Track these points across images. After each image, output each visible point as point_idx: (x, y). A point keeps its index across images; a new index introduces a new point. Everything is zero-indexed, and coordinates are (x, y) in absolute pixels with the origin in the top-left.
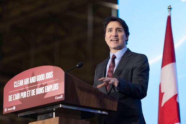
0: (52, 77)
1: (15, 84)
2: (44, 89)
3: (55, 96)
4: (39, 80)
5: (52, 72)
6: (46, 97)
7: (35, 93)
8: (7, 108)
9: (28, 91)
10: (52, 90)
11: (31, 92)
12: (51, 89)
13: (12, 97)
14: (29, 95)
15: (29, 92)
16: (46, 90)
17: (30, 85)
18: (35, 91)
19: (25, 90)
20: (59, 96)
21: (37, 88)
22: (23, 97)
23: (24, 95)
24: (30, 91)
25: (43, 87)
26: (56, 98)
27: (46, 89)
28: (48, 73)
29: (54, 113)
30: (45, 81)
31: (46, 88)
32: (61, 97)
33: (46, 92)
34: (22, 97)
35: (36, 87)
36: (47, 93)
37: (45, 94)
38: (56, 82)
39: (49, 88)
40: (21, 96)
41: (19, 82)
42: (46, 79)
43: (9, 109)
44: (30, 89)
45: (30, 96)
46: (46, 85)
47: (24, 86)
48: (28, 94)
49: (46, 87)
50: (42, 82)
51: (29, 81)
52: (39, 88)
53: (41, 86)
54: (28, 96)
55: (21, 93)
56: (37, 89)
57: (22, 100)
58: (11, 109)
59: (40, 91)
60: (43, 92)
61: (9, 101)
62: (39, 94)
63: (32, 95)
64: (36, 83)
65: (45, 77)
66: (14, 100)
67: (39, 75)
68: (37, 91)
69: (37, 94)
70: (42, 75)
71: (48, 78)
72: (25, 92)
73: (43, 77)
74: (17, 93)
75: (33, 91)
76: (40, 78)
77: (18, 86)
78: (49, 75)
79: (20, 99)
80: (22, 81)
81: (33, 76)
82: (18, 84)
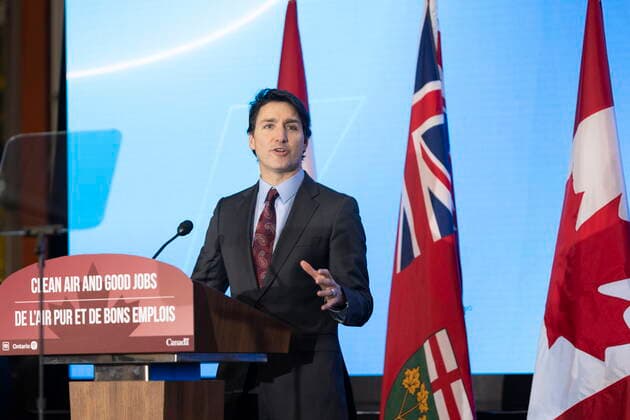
0: (154, 287)
1: (36, 285)
2: (130, 314)
3: (165, 338)
4: (114, 289)
5: (154, 275)
6: (136, 334)
7: (101, 319)
8: (12, 342)
9: (77, 311)
10: (156, 320)
11: (87, 314)
12: (152, 318)
13: (27, 315)
14: (80, 320)
15: (80, 313)
16: (137, 318)
17: (82, 294)
18: (101, 313)
19: (66, 306)
20: (180, 338)
21: (106, 307)
22: (63, 323)
23: (65, 317)
24: (84, 311)
25: (127, 309)
26: (170, 342)
27: (134, 315)
28: (141, 275)
29: (147, 367)
30: (131, 292)
31: (137, 311)
32: (186, 342)
33: (135, 321)
34: (58, 321)
35: (104, 305)
36: (138, 324)
37: (133, 326)
38: (167, 303)
39: (143, 315)
40: (56, 318)
41: (47, 282)
42: (135, 288)
43: (16, 347)
44: (87, 306)
45: (84, 322)
46: (136, 304)
47: (65, 295)
48: (77, 316)
49: (134, 309)
50: (122, 293)
51: (81, 284)
52: (114, 309)
53: (120, 304)
54: (77, 323)
55: (56, 311)
56: (105, 309)
57: (57, 328)
58: (23, 347)
59: (116, 315)
60: (127, 321)
61: (17, 324)
62: (114, 322)
63: (91, 322)
64: (104, 293)
65: (133, 284)
66: (32, 324)
67: (114, 276)
68: (106, 315)
69: (106, 322)
70: (120, 276)
71: (141, 288)
72: (70, 311)
73: (124, 281)
74: (40, 307)
75: (94, 311)
76: (117, 282)
77: (45, 291)
78: (146, 281)
79: (52, 327)
80: (58, 280)
81: (93, 273)
82: (45, 285)
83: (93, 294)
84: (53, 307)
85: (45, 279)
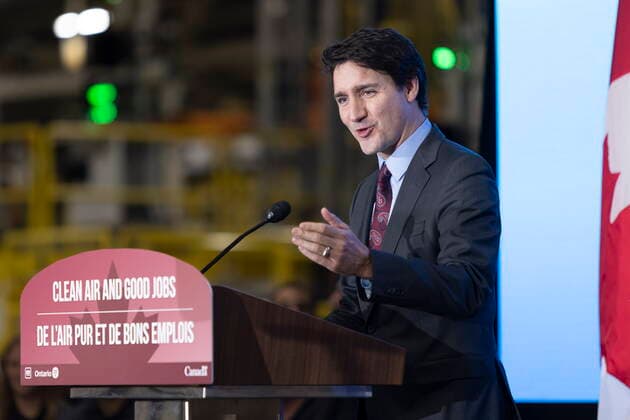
0: (173, 295)
1: (57, 291)
2: (149, 331)
3: (184, 365)
4: (134, 297)
5: (173, 278)
6: (155, 359)
7: (121, 338)
8: (35, 368)
9: (98, 326)
10: (175, 341)
11: (107, 329)
12: (171, 337)
13: (48, 331)
14: (100, 338)
15: (100, 330)
16: (156, 337)
17: (103, 304)
18: (121, 330)
19: (87, 320)
20: (197, 366)
21: (125, 322)
22: (83, 343)
23: (86, 334)
24: (104, 326)
25: (146, 325)
26: (188, 372)
27: (154, 333)
28: (159, 278)
29: (187, 404)
30: (151, 301)
31: (156, 328)
32: (203, 372)
33: (154, 342)
34: (79, 339)
35: (122, 319)
36: (157, 345)
37: (151, 348)
38: (186, 317)
39: (163, 332)
40: (77, 336)
41: (69, 287)
42: (154, 296)
44: (105, 319)
45: (104, 343)
46: (154, 318)
47: (84, 304)
48: (98, 334)
49: (154, 324)
50: (141, 303)
51: (101, 290)
52: (133, 324)
53: (139, 318)
54: (98, 343)
55: (77, 326)
56: (126, 325)
57: (77, 349)
59: (136, 333)
60: (146, 342)
61: (39, 344)
62: (133, 342)
63: (111, 343)
64: (124, 303)
65: (152, 292)
66: (53, 344)
67: (134, 279)
68: (125, 333)
69: (126, 342)
70: (140, 279)
71: (159, 296)
72: (90, 326)
73: (143, 287)
74: (61, 321)
75: (114, 328)
76: (137, 288)
77: (66, 299)
78: (165, 286)
79: (73, 347)
80: (79, 284)
81: (113, 275)
82: (66, 291)
83: (113, 304)
84: (74, 321)
85: (66, 283)
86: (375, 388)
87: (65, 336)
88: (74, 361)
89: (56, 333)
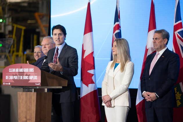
1: (10, 70)
2: (28, 77)
3: (35, 83)
6: (29, 82)
7: (23, 78)
9: (18, 76)
10: (33, 79)
11: (20, 77)
13: (8, 77)
14: (19, 78)
15: (19, 77)
17: (19, 73)
18: (23, 77)
19: (16, 75)
20: (38, 83)
23: (16, 77)
24: (19, 76)
25: (28, 76)
28: (30, 69)
29: (33, 89)
30: (29, 72)
32: (39, 84)
33: (29, 79)
35: (23, 75)
37: (29, 80)
38: (36, 75)
39: (31, 78)
40: (14, 78)
43: (6, 84)
46: (30, 75)
47: (15, 73)
48: (18, 77)
50: (26, 72)
51: (19, 70)
53: (27, 75)
54: (18, 79)
57: (14, 80)
58: (8, 84)
59: (26, 78)
60: (28, 79)
61: (6, 79)
63: (21, 79)
64: (23, 72)
66: (9, 79)
68: (24, 77)
69: (24, 79)
74: (11, 75)
75: (21, 77)
76: (26, 70)
77: (12, 72)
78: (32, 70)
79: (13, 80)
80: (14, 69)
81: (21, 68)
82: (12, 70)
83: (21, 73)
84: (13, 75)
85: (12, 69)
86: (63, 87)
87: (11, 78)
88: (13, 82)
89: (10, 77)
